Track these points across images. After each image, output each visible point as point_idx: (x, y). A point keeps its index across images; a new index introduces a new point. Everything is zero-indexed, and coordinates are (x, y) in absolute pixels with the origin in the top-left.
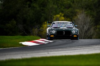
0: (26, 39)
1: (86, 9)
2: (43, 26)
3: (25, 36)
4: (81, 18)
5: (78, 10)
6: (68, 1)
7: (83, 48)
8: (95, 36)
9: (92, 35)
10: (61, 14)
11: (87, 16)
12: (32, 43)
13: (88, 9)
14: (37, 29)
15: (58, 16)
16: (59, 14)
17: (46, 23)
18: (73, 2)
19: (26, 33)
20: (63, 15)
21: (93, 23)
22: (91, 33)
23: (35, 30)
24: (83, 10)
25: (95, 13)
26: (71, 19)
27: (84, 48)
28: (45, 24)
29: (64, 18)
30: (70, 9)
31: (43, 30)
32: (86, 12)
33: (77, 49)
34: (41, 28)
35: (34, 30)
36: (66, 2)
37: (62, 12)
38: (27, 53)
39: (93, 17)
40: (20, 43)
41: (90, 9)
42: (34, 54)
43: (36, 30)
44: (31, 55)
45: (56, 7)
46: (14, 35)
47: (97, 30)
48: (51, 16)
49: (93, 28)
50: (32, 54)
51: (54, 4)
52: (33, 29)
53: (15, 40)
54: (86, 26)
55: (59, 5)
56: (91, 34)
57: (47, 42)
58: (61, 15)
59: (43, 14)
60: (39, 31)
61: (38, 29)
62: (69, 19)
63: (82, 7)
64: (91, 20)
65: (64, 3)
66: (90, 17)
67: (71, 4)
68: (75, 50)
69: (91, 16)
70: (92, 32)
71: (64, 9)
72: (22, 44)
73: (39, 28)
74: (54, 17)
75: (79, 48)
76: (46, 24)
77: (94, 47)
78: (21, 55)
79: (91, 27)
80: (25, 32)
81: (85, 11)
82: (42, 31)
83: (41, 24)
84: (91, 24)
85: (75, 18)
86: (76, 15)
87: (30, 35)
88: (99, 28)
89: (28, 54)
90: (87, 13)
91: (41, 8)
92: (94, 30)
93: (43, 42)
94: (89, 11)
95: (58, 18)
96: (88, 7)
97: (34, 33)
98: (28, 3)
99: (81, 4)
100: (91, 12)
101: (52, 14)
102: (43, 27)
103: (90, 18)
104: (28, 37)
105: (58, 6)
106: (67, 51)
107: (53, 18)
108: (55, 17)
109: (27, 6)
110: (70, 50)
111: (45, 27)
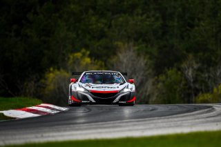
0: (13, 104)
1: (136, 40)
2: (47, 75)
3: (10, 99)
4: (125, 61)
5: (120, 43)
6: (99, 25)
7: (132, 123)
8: (154, 98)
9: (149, 96)
10: (83, 50)
11: (139, 55)
12: (24, 112)
13: (140, 40)
14: (33, 82)
15: (79, 55)
16: (79, 51)
17: (51, 69)
18: (110, 26)
19: (9, 92)
20: (88, 53)
21: (150, 71)
22: (146, 91)
23: (30, 84)
24: (131, 44)
25: (155, 51)
26: (105, 61)
28: (50, 72)
29: (91, 60)
30: (103, 41)
31: (46, 85)
32: (136, 48)
33: (120, 127)
34: (43, 81)
35: (27, 85)
36: (94, 26)
37: (87, 47)
38: (15, 135)
39: (150, 59)
41: (144, 41)
42: (29, 136)
43: (31, 86)
44: (24, 139)
45: (73, 35)
47: (160, 85)
48: (64, 55)
49: (151, 81)
50: (25, 136)
51: (69, 29)
52: (25, 83)
54: (137, 77)
55: (80, 32)
56: (147, 94)
57: (57, 110)
58: (84, 54)
59: (46, 52)
60: (39, 86)
61: (35, 82)
62: (100, 62)
63: (129, 37)
64: (146, 64)
65: (91, 27)
66: (144, 59)
67: (106, 30)
68: (117, 127)
69: (148, 56)
70: (149, 89)
71: (90, 40)
72: (2, 114)
73: (38, 81)
74: (69, 58)
76: (53, 72)
77: (154, 121)
79: (147, 80)
80: (7, 88)
81: (134, 46)
82: (44, 88)
83: (41, 71)
84: (147, 72)
86: (115, 54)
87: (18, 96)
88: (164, 82)
89: (17, 137)
90: (138, 50)
91: (43, 38)
92: (154, 84)
94: (144, 45)
95: (77, 59)
96: (139, 37)
97: (27, 91)
98: (15, 27)
99: (125, 31)
100: (147, 47)
101: (64, 52)
102: (46, 79)
103: (146, 60)
104: (15, 100)
105: (78, 35)
106: (100, 130)
107: (66, 59)
108: (71, 57)
109: (13, 34)
111: (50, 79)
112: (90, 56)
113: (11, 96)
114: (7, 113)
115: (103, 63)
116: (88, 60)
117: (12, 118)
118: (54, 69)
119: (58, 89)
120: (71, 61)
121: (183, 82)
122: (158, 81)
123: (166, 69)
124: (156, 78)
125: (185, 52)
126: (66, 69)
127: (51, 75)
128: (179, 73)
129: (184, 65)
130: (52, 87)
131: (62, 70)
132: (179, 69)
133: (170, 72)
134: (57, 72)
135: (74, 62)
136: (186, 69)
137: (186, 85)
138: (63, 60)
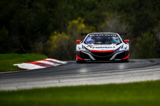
0: (25, 59)
1: (119, 10)
2: (52, 37)
3: (23, 55)
4: (111, 26)
5: (107, 13)
7: (114, 73)
8: (133, 55)
10: (79, 18)
11: (121, 22)
12: (33, 65)
13: (122, 11)
14: (41, 43)
15: (76, 22)
16: (76, 19)
17: (55, 33)
19: (24, 50)
20: (83, 20)
21: (130, 34)
23: (39, 44)
24: (116, 14)
25: (133, 18)
26: (96, 27)
27: (117, 73)
28: (54, 35)
29: (86, 26)
30: (94, 12)
31: (52, 45)
32: (119, 17)
33: (106, 76)
34: (49, 42)
35: (37, 44)
37: (82, 16)
39: (130, 24)
40: (15, 65)
41: (126, 11)
42: (36, 83)
43: (40, 45)
44: (32, 85)
45: (72, 7)
46: (5, 53)
47: (137, 45)
48: (65, 22)
50: (33, 83)
51: (68, 3)
52: (36, 43)
53: (6, 61)
55: (77, 4)
57: (58, 63)
58: (80, 21)
59: (51, 19)
60: (46, 46)
61: (43, 42)
62: (92, 27)
63: (114, 9)
64: (127, 29)
66: (125, 25)
67: (97, 3)
68: (102, 76)
69: (128, 23)
71: (84, 11)
72: (17, 66)
74: (68, 25)
75: (109, 74)
76: (56, 35)
77: (132, 72)
78: (17, 84)
80: (22, 47)
81: (118, 15)
82: (50, 47)
83: (48, 34)
85: (102, 26)
86: (103, 21)
87: (31, 52)
88: (140, 42)
89: (28, 83)
90: (121, 18)
91: (49, 9)
93: (52, 64)
94: (125, 15)
95: (75, 25)
96: (122, 9)
97: (37, 49)
99: (111, 4)
100: (127, 16)
101: (65, 20)
102: (51, 40)
103: (126, 26)
104: (27, 55)
105: (75, 7)
106: (90, 79)
107: (67, 25)
108: (70, 23)
109: (26, 6)
110: (94, 76)
111: (54, 41)
112: (85, 23)
113: (25, 53)
114: (20, 66)
115: (94, 28)
116: (83, 26)
117: (25, 69)
118: (57, 32)
119: (61, 47)
120: (70, 27)
121: (155, 43)
122: (136, 42)
123: (142, 33)
124: (134, 39)
125: (156, 20)
126: (66, 32)
127: (55, 37)
128: (152, 35)
129: (156, 30)
130: (55, 46)
131: (63, 33)
132: (152, 33)
133: (145, 35)
134: (60, 35)
135: (73, 27)
136: (157, 33)
137: (157, 44)
138: (65, 26)
